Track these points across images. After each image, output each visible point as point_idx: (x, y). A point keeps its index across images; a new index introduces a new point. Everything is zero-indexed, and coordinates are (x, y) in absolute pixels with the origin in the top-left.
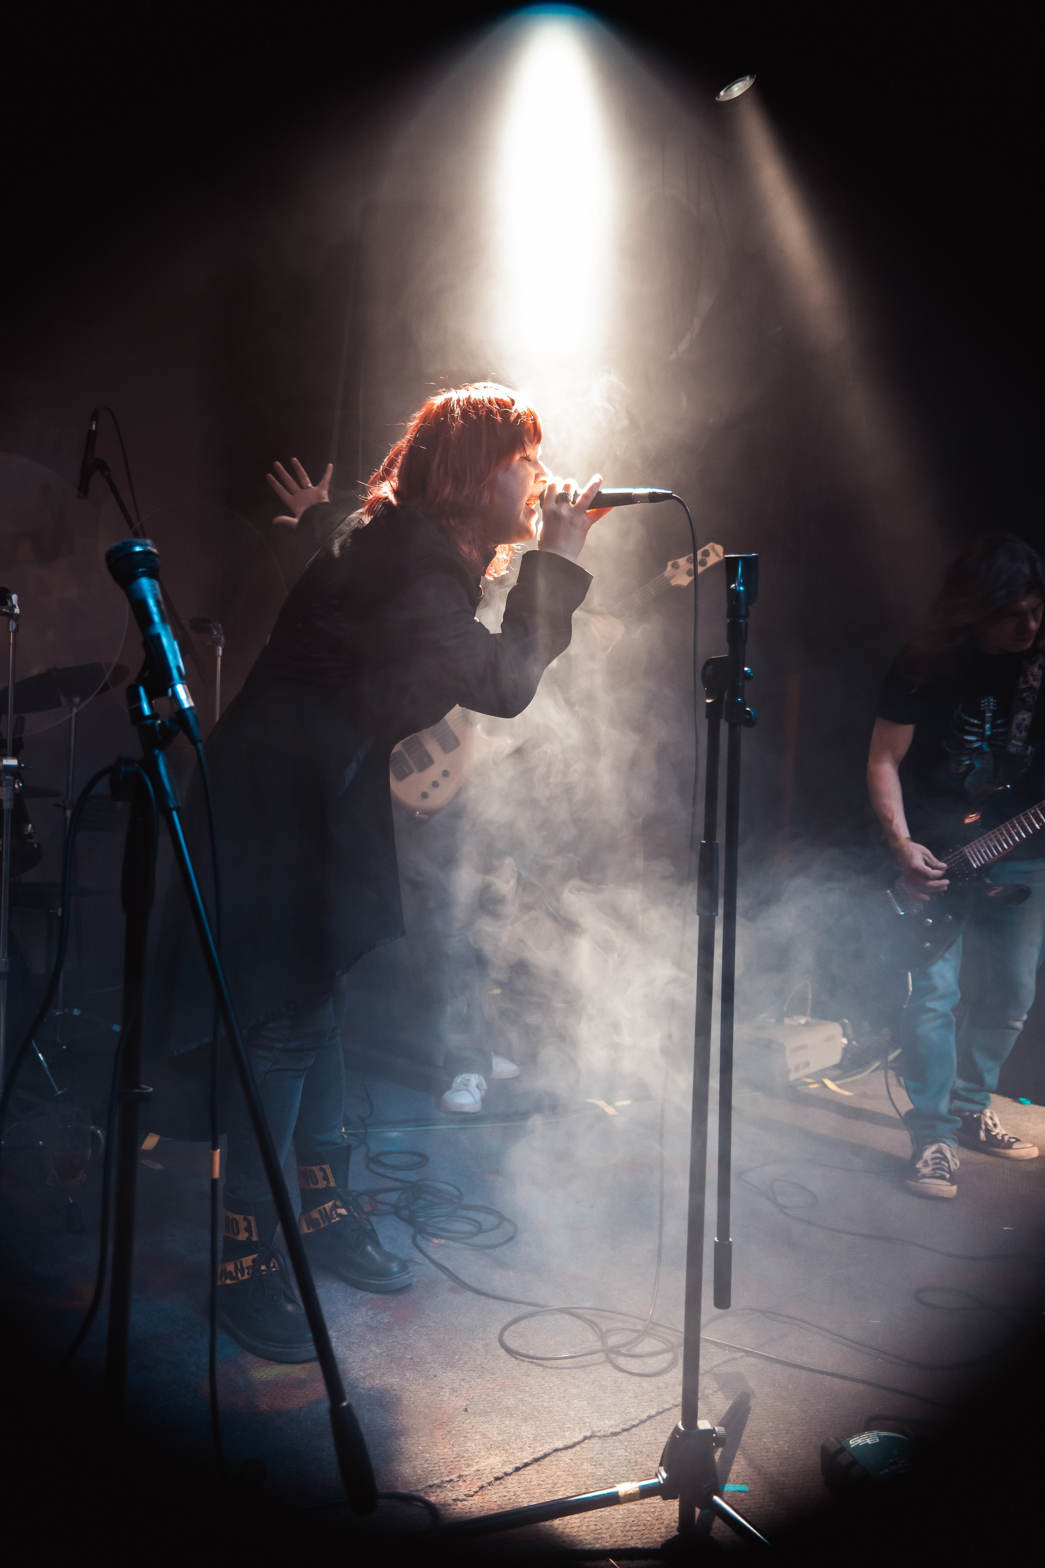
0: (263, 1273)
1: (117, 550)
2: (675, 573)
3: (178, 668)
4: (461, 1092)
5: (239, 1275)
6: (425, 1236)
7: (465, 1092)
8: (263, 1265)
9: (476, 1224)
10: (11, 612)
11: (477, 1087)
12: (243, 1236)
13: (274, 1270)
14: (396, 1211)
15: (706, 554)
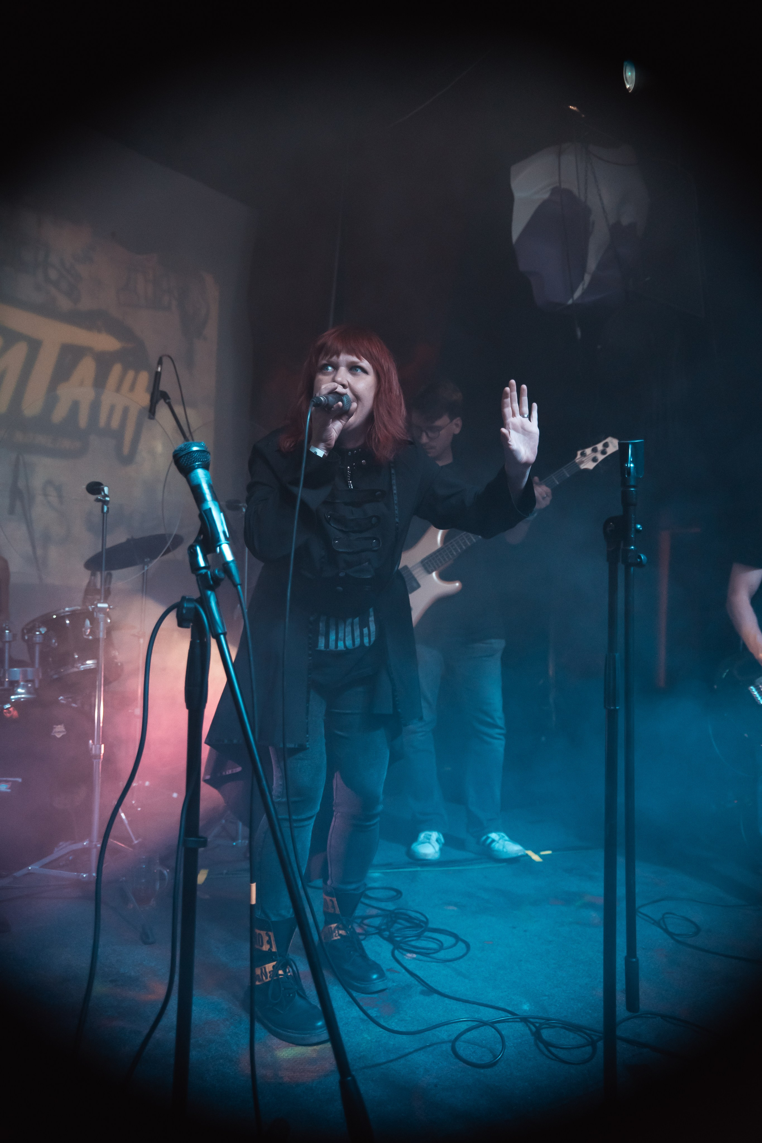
0: (280, 977)
1: (181, 450)
2: (583, 460)
3: (224, 533)
4: (424, 845)
5: (264, 978)
6: (401, 951)
7: (427, 844)
8: (281, 970)
9: (438, 943)
10: (103, 499)
11: (437, 841)
12: (266, 948)
13: (289, 974)
14: (379, 932)
15: (606, 445)
